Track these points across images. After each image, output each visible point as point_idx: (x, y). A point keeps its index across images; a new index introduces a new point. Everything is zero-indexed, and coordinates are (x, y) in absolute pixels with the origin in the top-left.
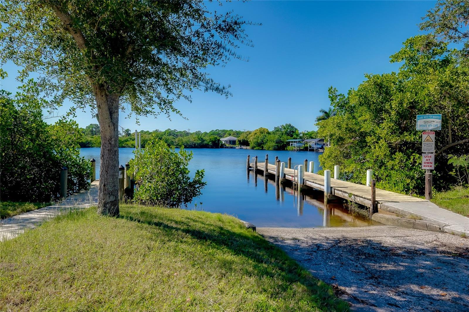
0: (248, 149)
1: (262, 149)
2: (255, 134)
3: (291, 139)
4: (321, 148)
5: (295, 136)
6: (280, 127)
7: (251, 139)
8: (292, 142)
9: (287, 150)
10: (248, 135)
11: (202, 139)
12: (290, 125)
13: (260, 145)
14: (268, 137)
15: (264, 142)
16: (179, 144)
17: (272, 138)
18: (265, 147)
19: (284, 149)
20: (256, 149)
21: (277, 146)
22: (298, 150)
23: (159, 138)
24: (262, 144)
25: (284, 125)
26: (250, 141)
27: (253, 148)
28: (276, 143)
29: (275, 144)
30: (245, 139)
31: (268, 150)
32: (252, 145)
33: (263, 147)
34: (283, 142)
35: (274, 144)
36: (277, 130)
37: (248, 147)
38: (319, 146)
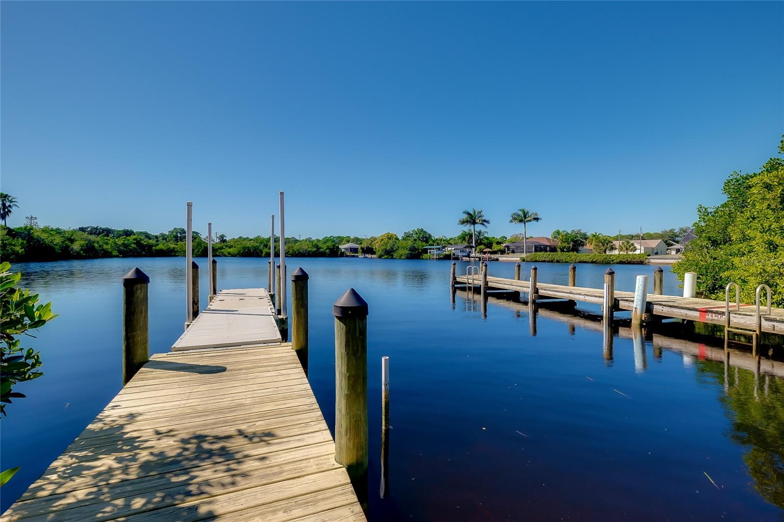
0: (374, 258)
1: (392, 258)
2: (382, 240)
3: (427, 246)
4: (466, 256)
5: (431, 242)
6: (411, 232)
7: (376, 246)
8: (430, 249)
9: (423, 259)
10: (372, 242)
11: (317, 246)
12: (422, 230)
13: (389, 254)
14: (398, 244)
15: (394, 249)
16: (289, 252)
17: (405, 245)
18: (395, 255)
19: (419, 258)
20: (385, 258)
21: (411, 254)
22: (436, 259)
23: (264, 245)
24: (391, 251)
25: (416, 230)
26: (376, 249)
27: (380, 257)
28: (410, 250)
29: (409, 252)
30: (370, 246)
31: (400, 258)
32: (378, 254)
33: (392, 256)
34: (418, 249)
35: (407, 252)
36: (407, 236)
37: (374, 256)
38: (465, 254)
